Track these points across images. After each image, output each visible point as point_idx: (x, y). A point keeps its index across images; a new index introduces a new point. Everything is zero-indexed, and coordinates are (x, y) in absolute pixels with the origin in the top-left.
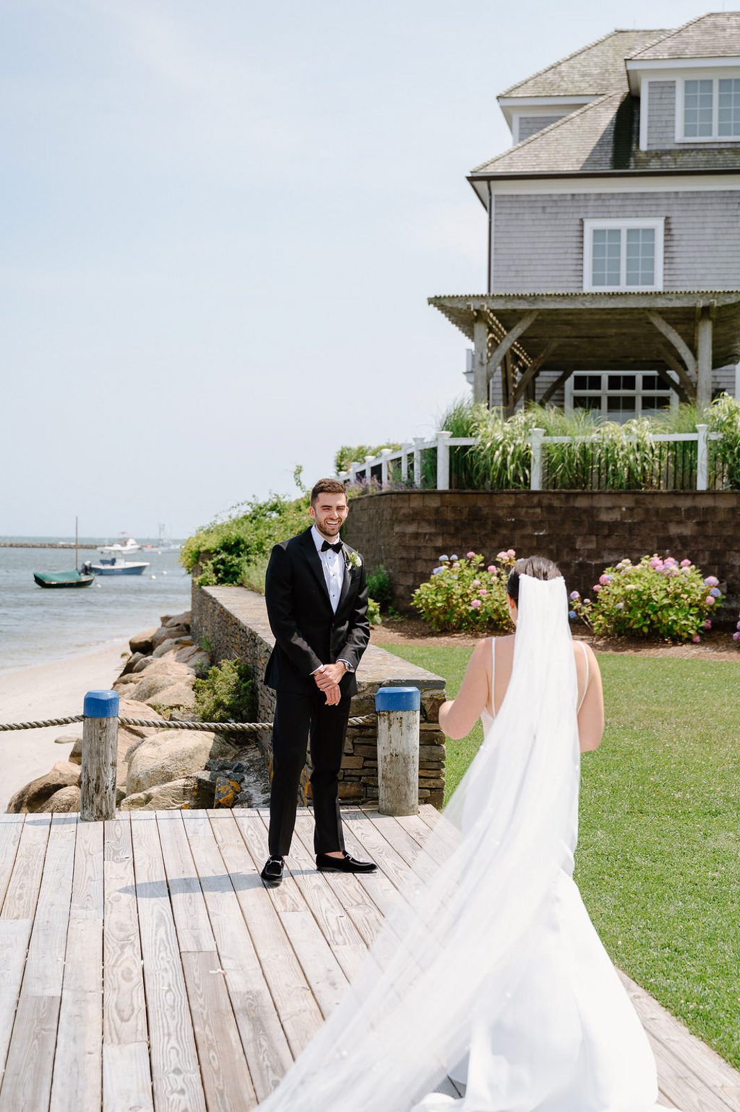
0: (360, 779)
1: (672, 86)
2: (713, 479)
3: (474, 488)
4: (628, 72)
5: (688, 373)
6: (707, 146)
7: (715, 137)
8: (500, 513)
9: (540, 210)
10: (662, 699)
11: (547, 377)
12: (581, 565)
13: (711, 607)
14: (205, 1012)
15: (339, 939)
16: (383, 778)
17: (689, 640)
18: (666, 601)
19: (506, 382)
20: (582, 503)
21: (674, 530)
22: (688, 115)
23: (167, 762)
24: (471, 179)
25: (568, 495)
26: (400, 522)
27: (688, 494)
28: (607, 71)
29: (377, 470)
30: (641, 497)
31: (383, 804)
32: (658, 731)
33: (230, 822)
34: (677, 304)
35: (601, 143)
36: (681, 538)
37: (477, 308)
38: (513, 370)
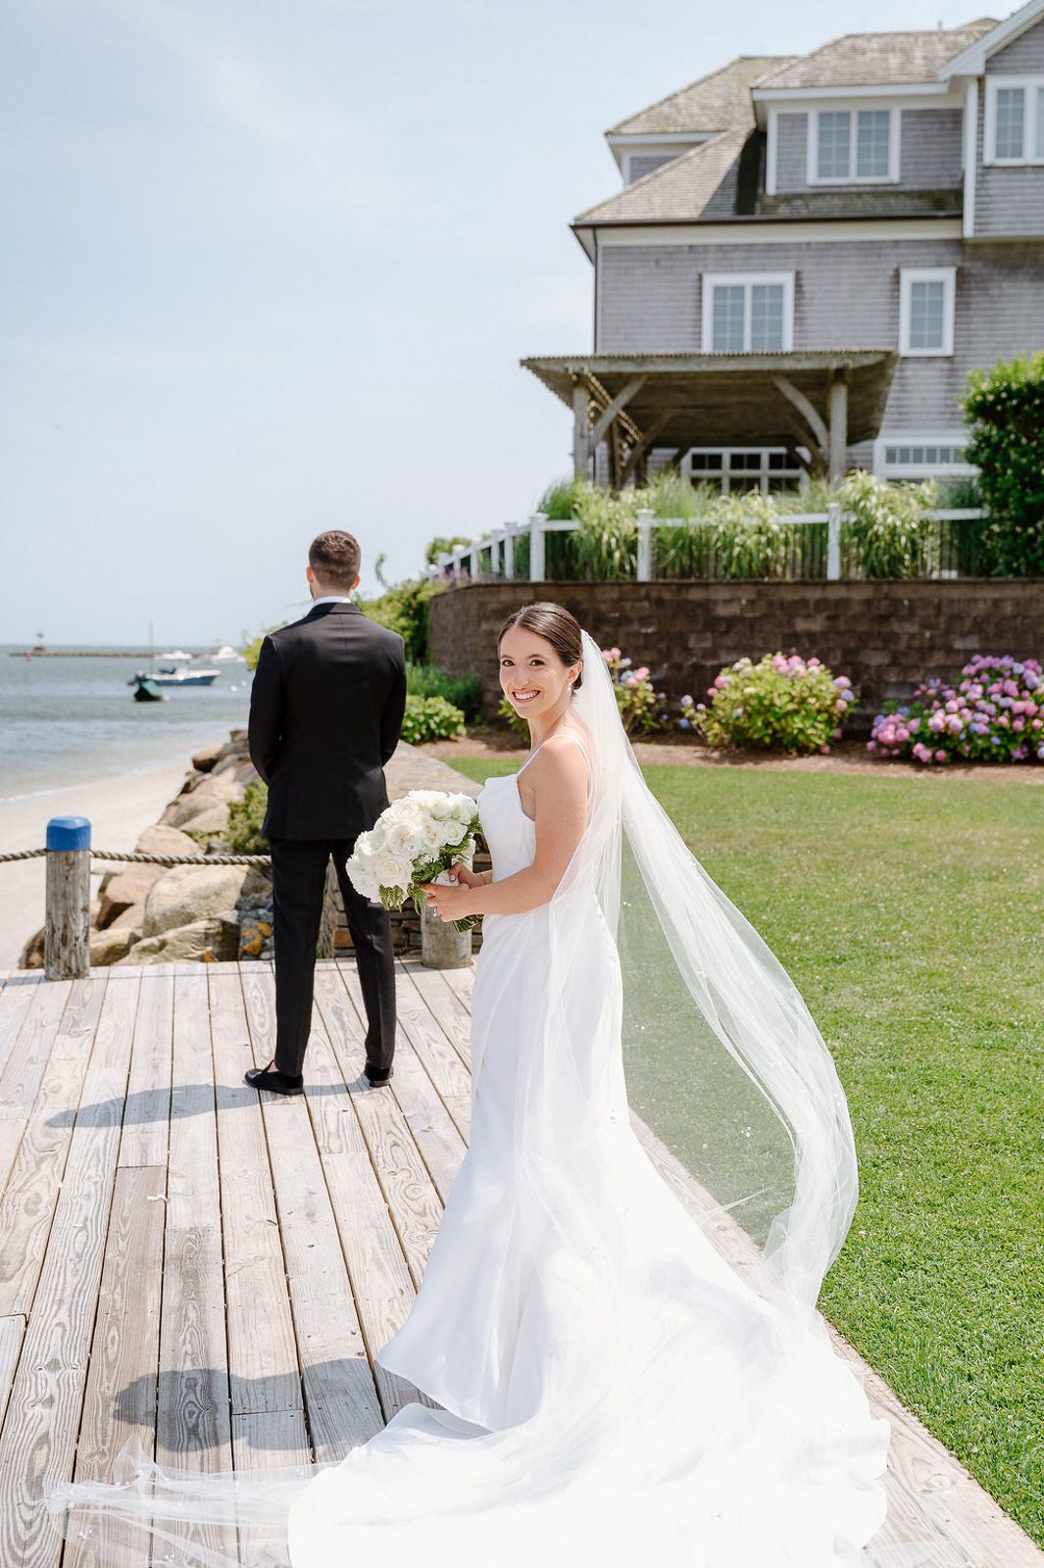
0: (401, 923)
1: (803, 119)
2: (845, 567)
3: (575, 579)
4: (755, 104)
5: (821, 451)
6: (845, 190)
7: (853, 178)
8: (603, 607)
9: (653, 264)
10: (783, 820)
11: (662, 454)
12: (695, 667)
13: (843, 713)
14: (122, 1263)
15: (334, 1144)
16: (427, 922)
17: (817, 751)
18: (791, 707)
19: (612, 460)
20: (696, 595)
21: (801, 625)
22: (823, 153)
23: (188, 900)
24: (575, 228)
25: (680, 586)
26: (487, 618)
27: (816, 584)
28: (730, 103)
29: (466, 562)
30: (763, 588)
31: (428, 954)
32: (775, 857)
33: (232, 980)
34: (806, 365)
35: (722, 186)
36: (810, 635)
37: (577, 370)
38: (621, 446)
